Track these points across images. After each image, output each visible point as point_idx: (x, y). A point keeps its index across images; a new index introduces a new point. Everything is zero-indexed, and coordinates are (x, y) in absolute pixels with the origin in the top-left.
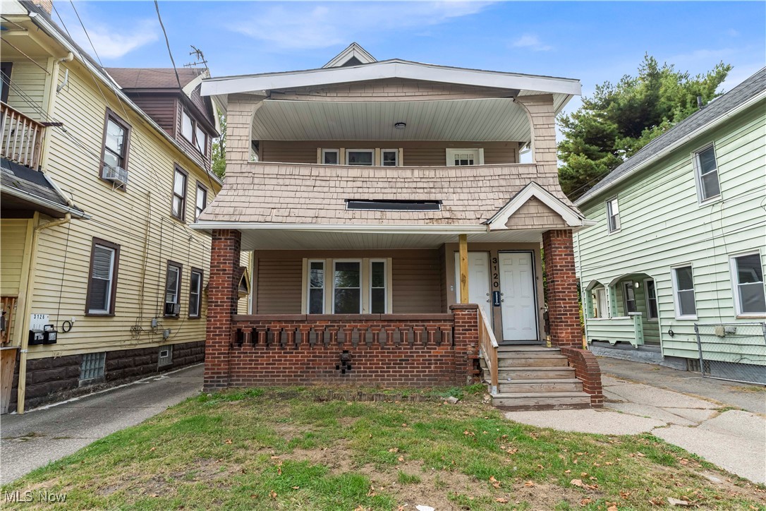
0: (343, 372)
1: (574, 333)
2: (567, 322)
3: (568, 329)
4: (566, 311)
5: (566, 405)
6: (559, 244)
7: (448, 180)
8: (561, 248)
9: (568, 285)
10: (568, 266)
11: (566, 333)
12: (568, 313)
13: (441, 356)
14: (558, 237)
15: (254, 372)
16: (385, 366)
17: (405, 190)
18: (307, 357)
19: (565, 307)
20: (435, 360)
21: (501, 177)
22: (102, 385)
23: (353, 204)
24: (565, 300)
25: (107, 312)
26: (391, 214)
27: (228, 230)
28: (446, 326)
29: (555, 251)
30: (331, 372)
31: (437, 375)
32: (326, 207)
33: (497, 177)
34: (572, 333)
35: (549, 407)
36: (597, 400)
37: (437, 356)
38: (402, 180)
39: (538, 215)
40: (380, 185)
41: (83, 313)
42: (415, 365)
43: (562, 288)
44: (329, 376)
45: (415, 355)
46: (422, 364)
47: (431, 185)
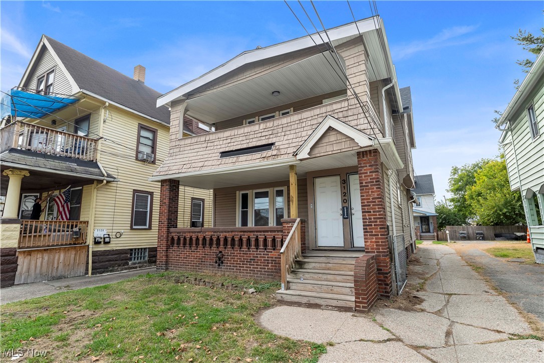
0: (219, 265)
1: (378, 242)
2: (372, 232)
3: (373, 238)
4: (370, 222)
5: (332, 306)
6: (364, 163)
7: (281, 126)
8: (366, 166)
9: (373, 199)
10: (373, 182)
11: (371, 242)
12: (373, 224)
13: (275, 258)
14: (363, 157)
15: (178, 262)
16: (241, 263)
17: (254, 140)
18: (201, 254)
19: (370, 219)
20: (271, 260)
21: (319, 116)
22: (145, 265)
23: (224, 154)
24: (370, 212)
25: (147, 227)
26: (243, 158)
27: (167, 180)
28: (278, 235)
29: (361, 170)
30: (213, 265)
31: (273, 272)
32: (209, 159)
33: (316, 117)
34: (376, 242)
35: (317, 306)
36: (361, 305)
37: (272, 258)
38: (253, 133)
39: (337, 142)
40: (241, 139)
41: (129, 228)
42: (259, 264)
43: (367, 202)
44: (212, 267)
45: (259, 256)
46: (263, 263)
47: (270, 132)
